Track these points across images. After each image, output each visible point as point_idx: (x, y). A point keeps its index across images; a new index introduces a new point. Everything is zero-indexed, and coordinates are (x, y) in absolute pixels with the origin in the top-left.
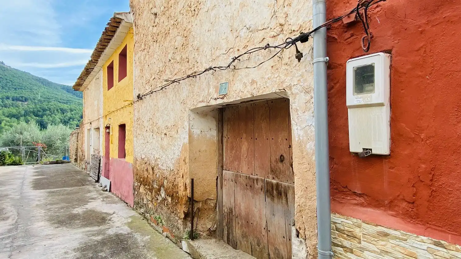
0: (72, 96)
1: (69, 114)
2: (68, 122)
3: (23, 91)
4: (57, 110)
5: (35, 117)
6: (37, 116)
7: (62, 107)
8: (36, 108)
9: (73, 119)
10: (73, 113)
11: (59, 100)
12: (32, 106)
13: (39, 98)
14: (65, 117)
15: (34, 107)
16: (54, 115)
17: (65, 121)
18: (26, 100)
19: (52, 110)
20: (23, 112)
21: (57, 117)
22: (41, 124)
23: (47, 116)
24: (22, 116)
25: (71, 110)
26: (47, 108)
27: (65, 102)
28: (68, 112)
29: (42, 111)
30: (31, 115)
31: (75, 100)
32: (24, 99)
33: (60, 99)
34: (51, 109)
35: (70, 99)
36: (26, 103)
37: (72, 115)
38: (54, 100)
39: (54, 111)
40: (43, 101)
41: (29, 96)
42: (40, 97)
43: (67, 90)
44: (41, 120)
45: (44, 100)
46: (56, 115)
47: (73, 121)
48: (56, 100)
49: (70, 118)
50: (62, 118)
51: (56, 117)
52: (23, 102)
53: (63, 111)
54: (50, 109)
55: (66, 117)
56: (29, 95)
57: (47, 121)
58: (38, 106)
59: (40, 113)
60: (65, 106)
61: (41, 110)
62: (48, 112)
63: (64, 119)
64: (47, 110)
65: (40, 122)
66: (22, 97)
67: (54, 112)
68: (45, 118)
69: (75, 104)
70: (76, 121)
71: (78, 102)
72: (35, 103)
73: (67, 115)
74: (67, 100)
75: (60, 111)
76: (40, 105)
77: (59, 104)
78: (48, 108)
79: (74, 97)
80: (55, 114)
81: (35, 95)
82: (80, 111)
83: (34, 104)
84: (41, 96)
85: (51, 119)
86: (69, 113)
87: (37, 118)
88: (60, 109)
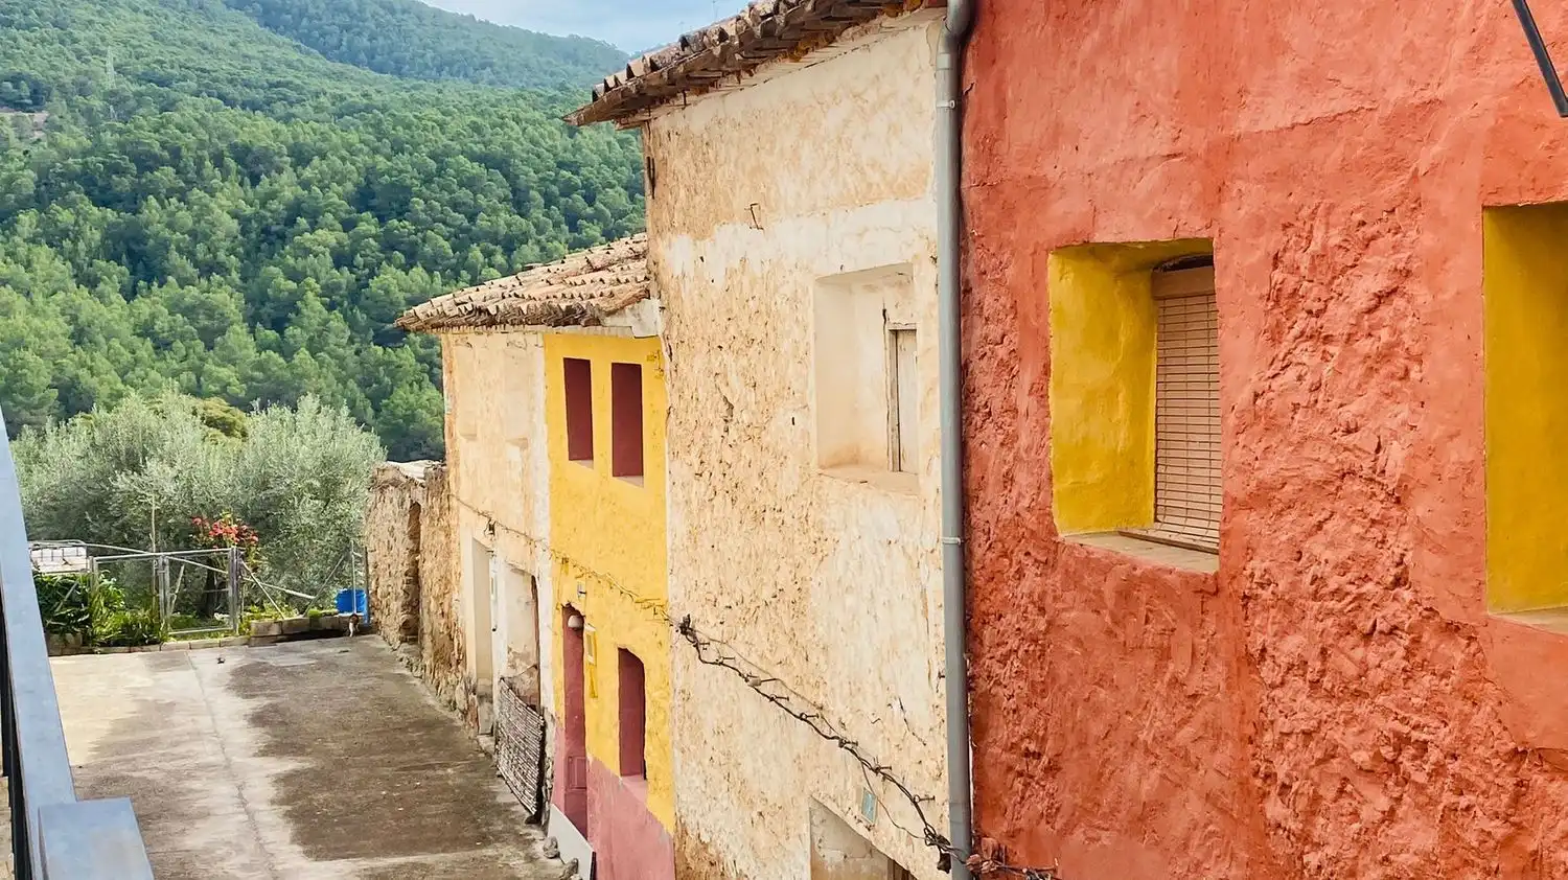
0: (294, 56)
1: (287, 186)
2: (282, 237)
3: (22, 41)
4: (218, 160)
5: (95, 209)
6: (106, 205)
7: (243, 138)
8: (98, 147)
9: (315, 217)
10: (308, 173)
11: (228, 89)
12: (74, 138)
13: (110, 81)
14: (263, 205)
15: (88, 144)
16: (202, 194)
17: (266, 231)
18: (38, 97)
19: (188, 158)
20: (28, 180)
21: (221, 206)
22: (130, 253)
23: (161, 203)
24: (24, 205)
25: (300, 157)
26: (157, 148)
27: (259, 96)
28: (280, 171)
29: (133, 167)
30: (73, 194)
31: (315, 84)
32: (25, 90)
33: (231, 81)
34: (184, 152)
35: (290, 76)
36: (40, 117)
37: (306, 185)
38: (194, 85)
39: (199, 162)
40: (132, 103)
41: (52, 73)
42: (112, 72)
43: (266, 12)
44: (129, 224)
45: (138, 95)
46: (212, 192)
47: (312, 231)
48: (207, 86)
49: (296, 210)
50: (249, 211)
51: (212, 205)
52: (20, 113)
53: (251, 164)
54: (176, 153)
55: (274, 205)
56: (53, 67)
57: (167, 233)
58: (109, 138)
59: (123, 184)
60: (260, 131)
61: (126, 162)
62: (166, 175)
63: (260, 219)
64: (159, 162)
65: (126, 243)
66: (16, 80)
67: (198, 173)
68: (152, 209)
69: (315, 108)
70: (332, 229)
71: (334, 96)
72: (88, 113)
73: (276, 186)
74: (272, 85)
75: (231, 163)
76: (121, 132)
77: (227, 118)
78: (163, 145)
79: (307, 61)
80: (205, 189)
81: (87, 61)
82: (353, 164)
83: (82, 120)
84: (115, 68)
85: (186, 218)
86: (284, 176)
87: (110, 214)
88: (233, 147)
